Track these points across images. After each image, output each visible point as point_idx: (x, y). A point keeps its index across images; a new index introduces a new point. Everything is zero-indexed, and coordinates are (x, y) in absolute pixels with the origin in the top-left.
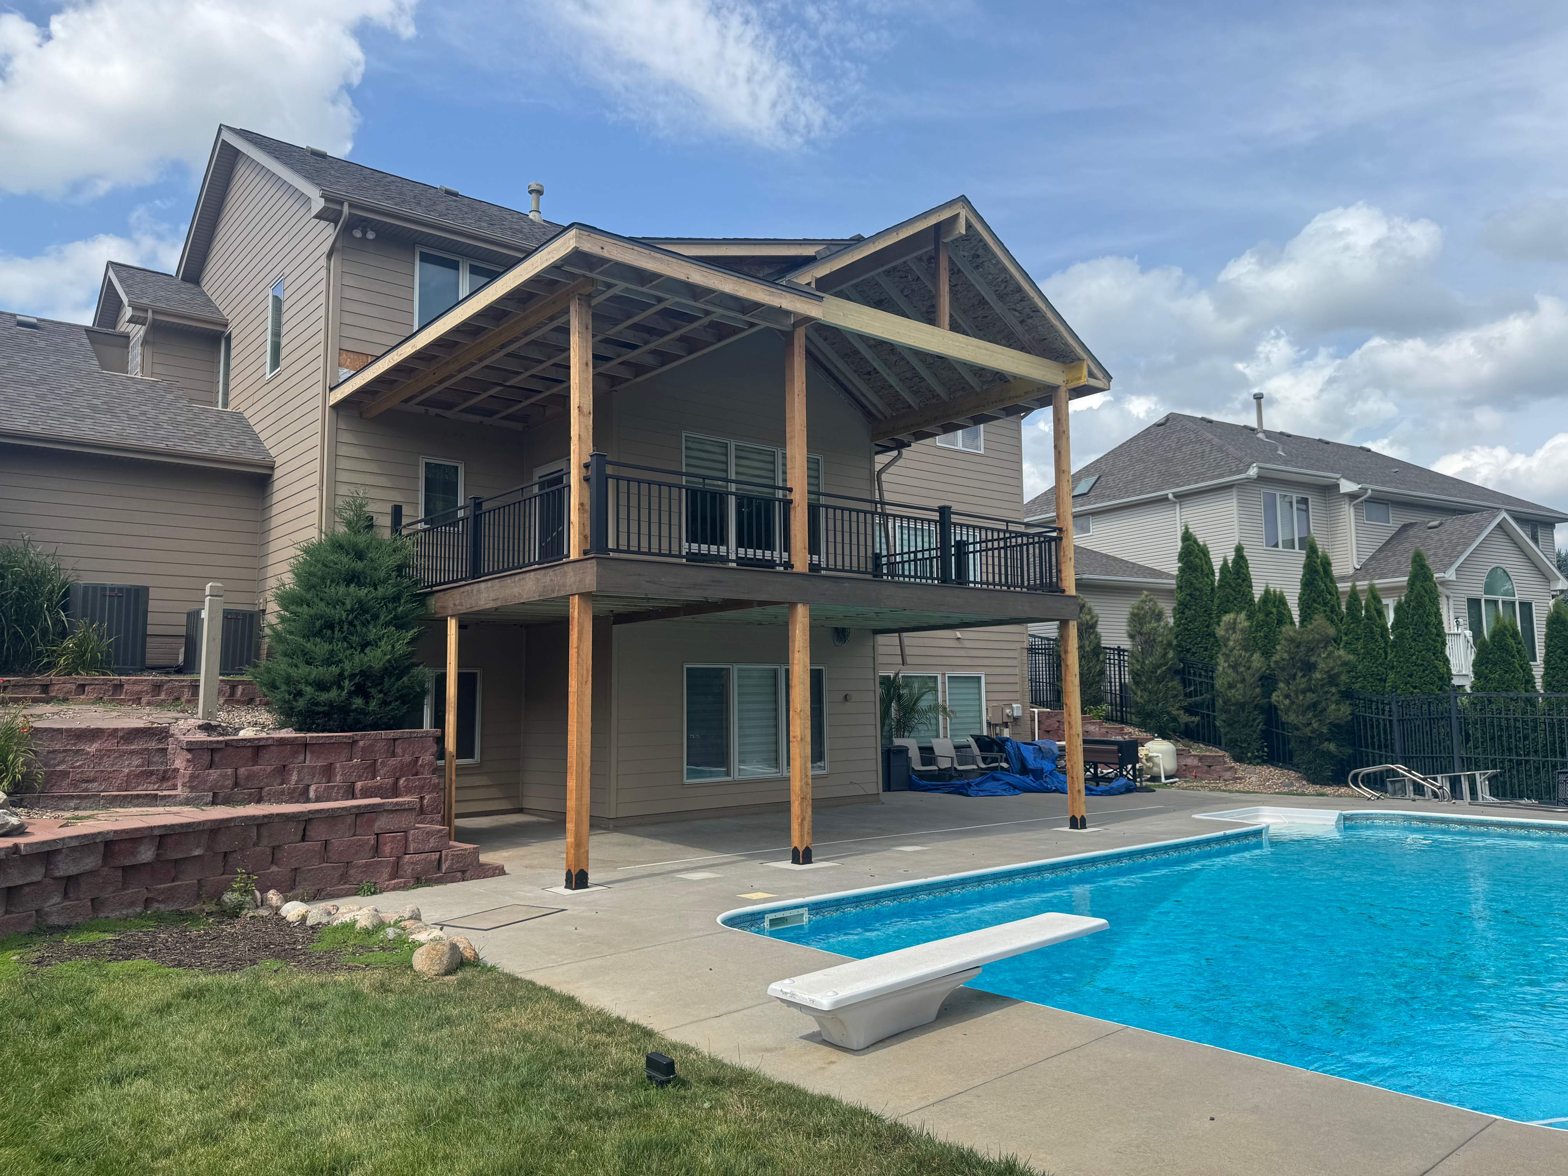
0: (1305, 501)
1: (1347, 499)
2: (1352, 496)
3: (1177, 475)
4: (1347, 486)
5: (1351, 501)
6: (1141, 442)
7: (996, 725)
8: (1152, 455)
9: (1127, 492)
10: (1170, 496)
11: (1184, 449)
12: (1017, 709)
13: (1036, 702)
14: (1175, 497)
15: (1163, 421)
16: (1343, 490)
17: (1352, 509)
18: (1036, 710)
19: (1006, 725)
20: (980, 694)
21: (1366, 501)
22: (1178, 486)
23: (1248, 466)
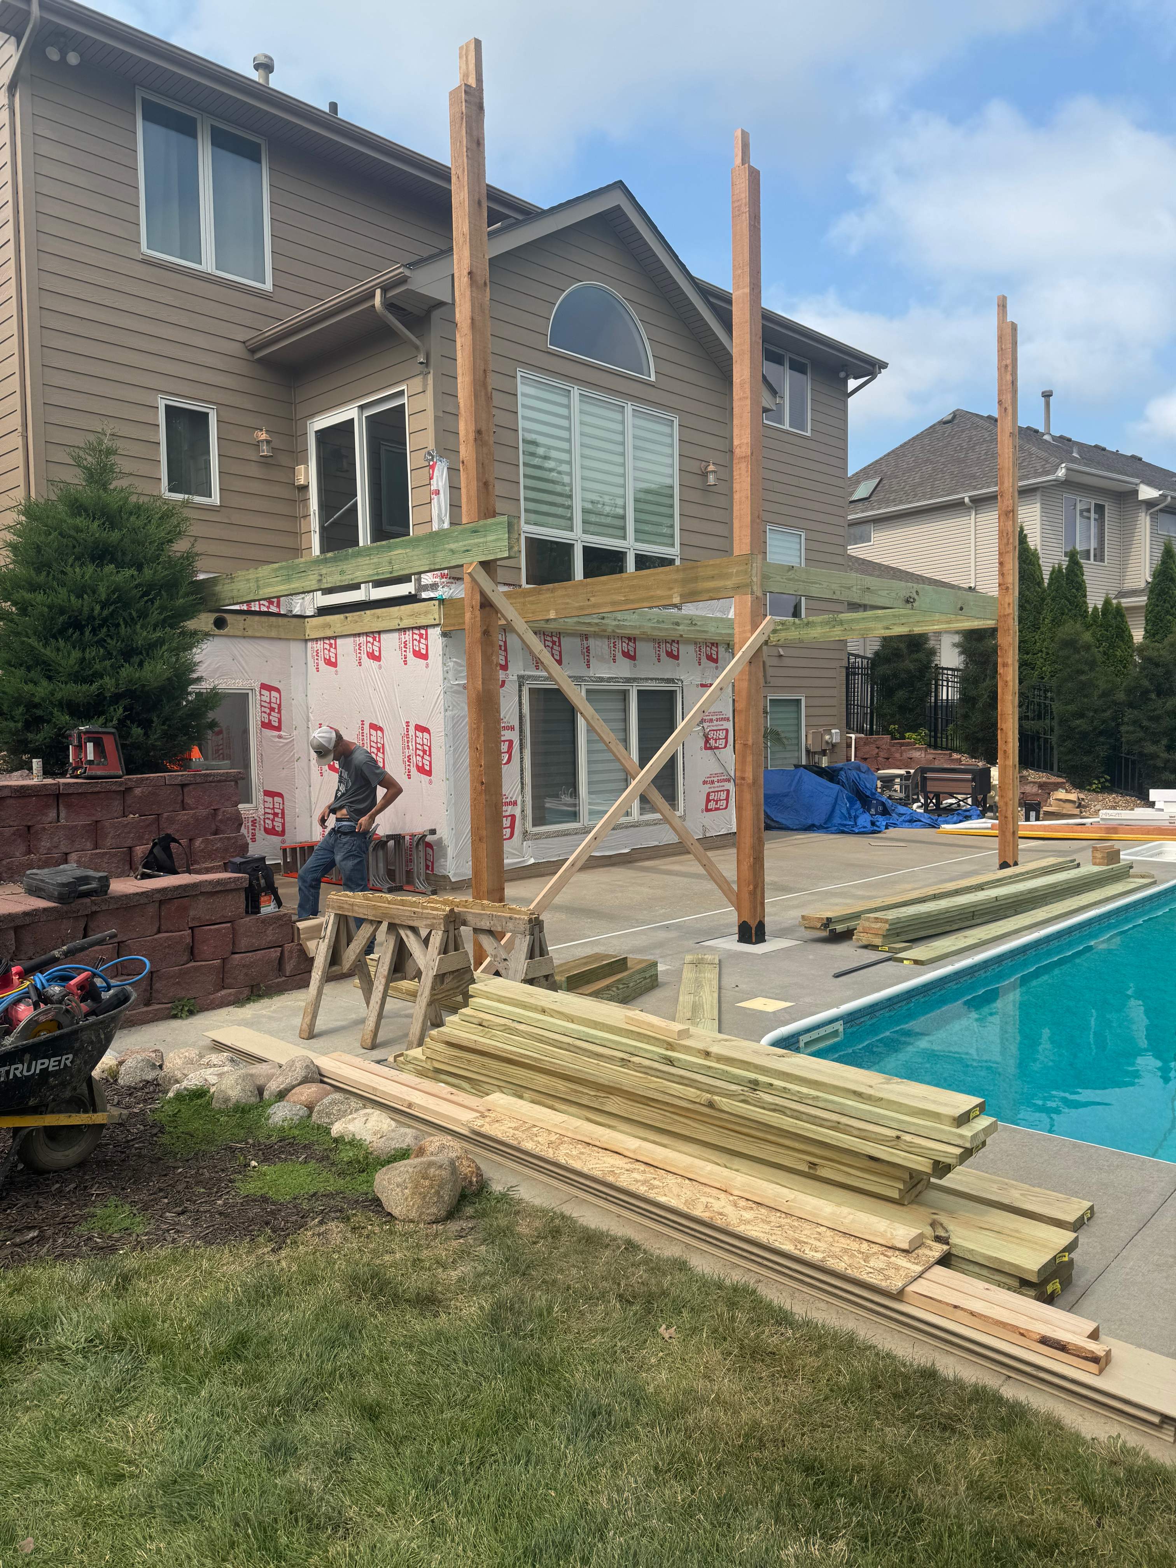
0: (1100, 509)
1: (1144, 507)
2: (1149, 504)
3: (973, 477)
4: (1147, 493)
5: (1148, 509)
6: (926, 441)
7: (815, 753)
8: (941, 455)
9: (915, 495)
10: (967, 500)
11: (977, 448)
12: (835, 735)
13: (849, 728)
14: (971, 501)
15: (950, 417)
16: (1141, 497)
17: (1148, 518)
18: (853, 736)
19: (824, 753)
20: (799, 718)
21: (1161, 510)
22: (975, 488)
23: (1056, 467)
